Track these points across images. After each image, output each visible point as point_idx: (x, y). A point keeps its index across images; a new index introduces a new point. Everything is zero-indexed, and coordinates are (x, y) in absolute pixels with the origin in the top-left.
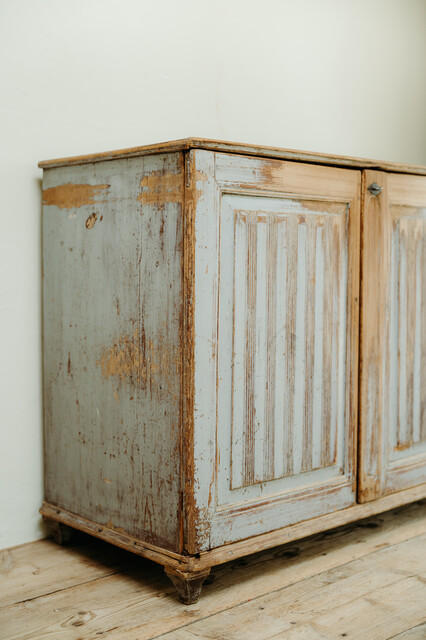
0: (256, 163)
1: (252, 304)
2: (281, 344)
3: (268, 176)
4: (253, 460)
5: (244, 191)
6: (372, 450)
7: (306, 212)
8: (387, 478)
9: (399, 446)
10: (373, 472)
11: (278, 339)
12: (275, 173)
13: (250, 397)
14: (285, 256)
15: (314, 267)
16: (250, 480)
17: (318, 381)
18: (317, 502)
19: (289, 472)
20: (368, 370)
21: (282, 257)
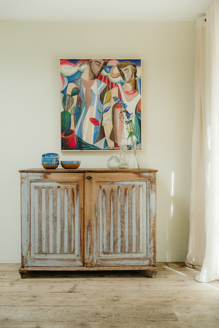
0: (41, 174)
1: (40, 208)
2: (51, 219)
3: (46, 177)
4: (42, 247)
5: (37, 181)
6: (90, 252)
7: (61, 185)
8: (97, 261)
9: (104, 253)
10: (91, 258)
11: (50, 218)
12: (48, 176)
13: (40, 232)
14: (52, 197)
15: (64, 199)
16: (40, 252)
17: (66, 229)
18: (67, 262)
19: (55, 253)
20: (87, 229)
21: (51, 197)
